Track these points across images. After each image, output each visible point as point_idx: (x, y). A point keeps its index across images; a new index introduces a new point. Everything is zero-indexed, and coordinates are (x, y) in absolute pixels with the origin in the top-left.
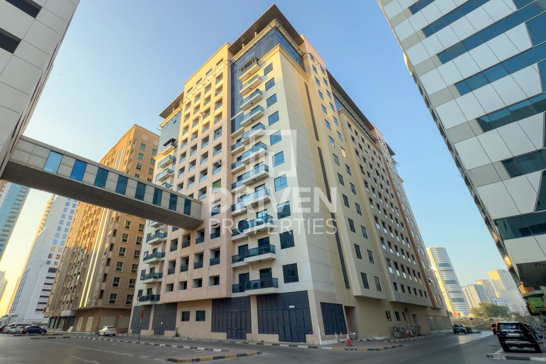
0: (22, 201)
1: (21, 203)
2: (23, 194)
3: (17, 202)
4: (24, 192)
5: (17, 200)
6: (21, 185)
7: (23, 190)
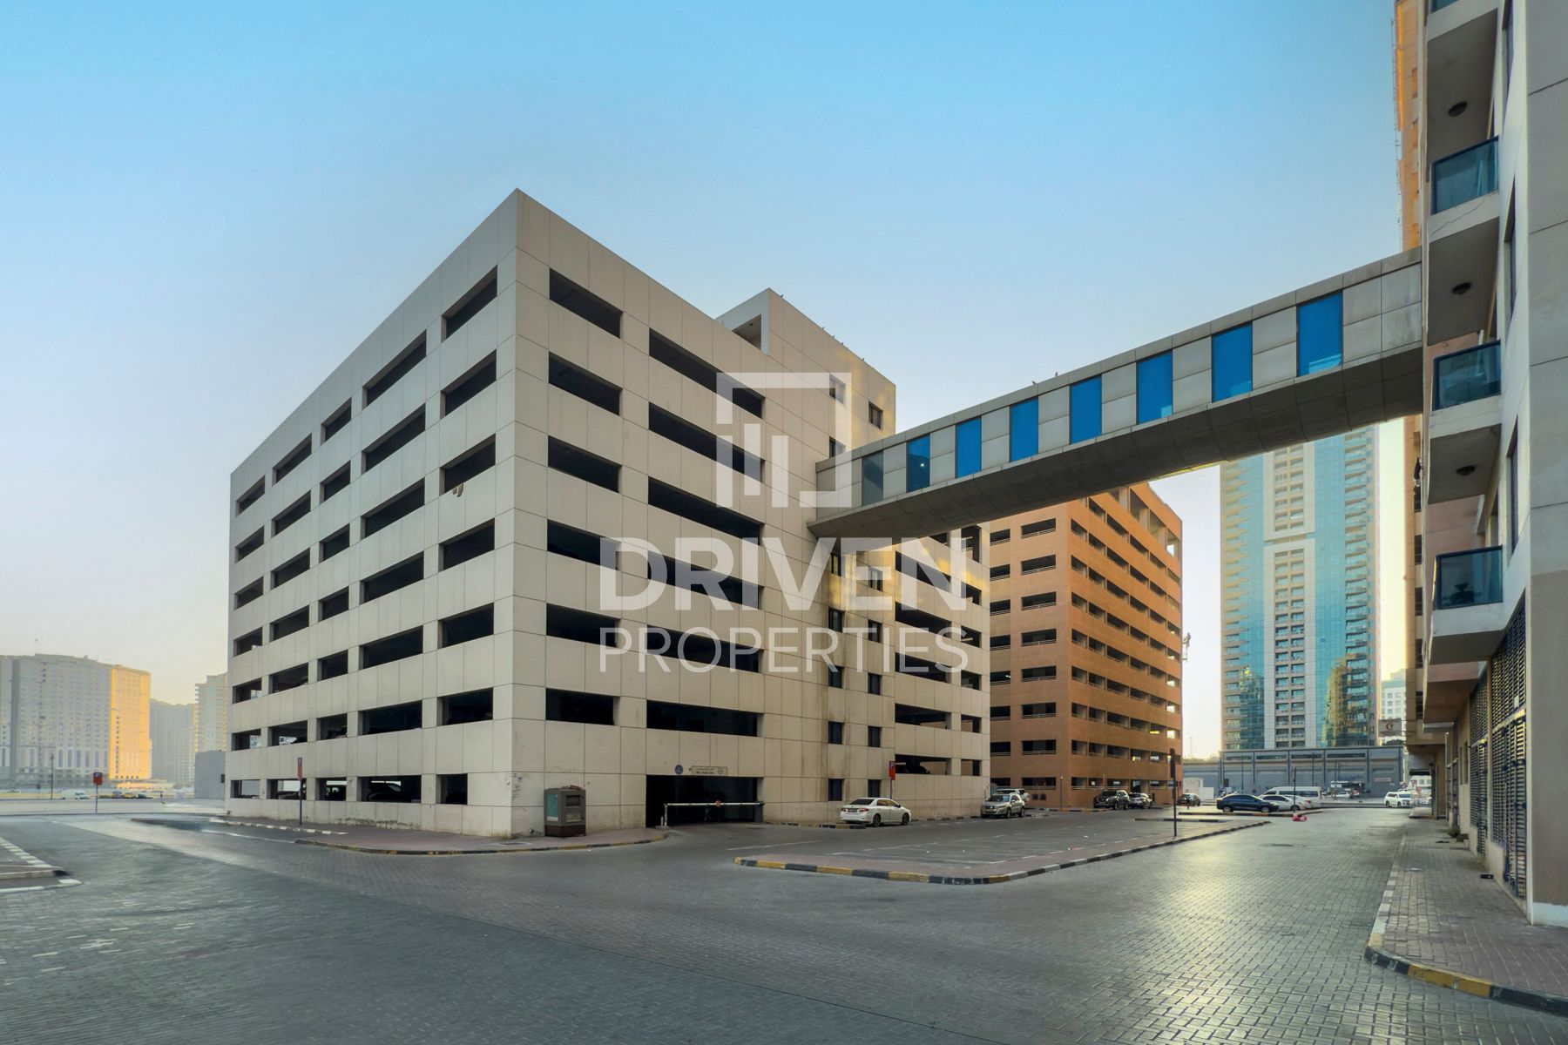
0: (1364, 472)
1: (1363, 479)
2: (1358, 452)
3: (1352, 482)
4: (1359, 448)
5: (1347, 477)
6: (1340, 433)
7: (1355, 442)
